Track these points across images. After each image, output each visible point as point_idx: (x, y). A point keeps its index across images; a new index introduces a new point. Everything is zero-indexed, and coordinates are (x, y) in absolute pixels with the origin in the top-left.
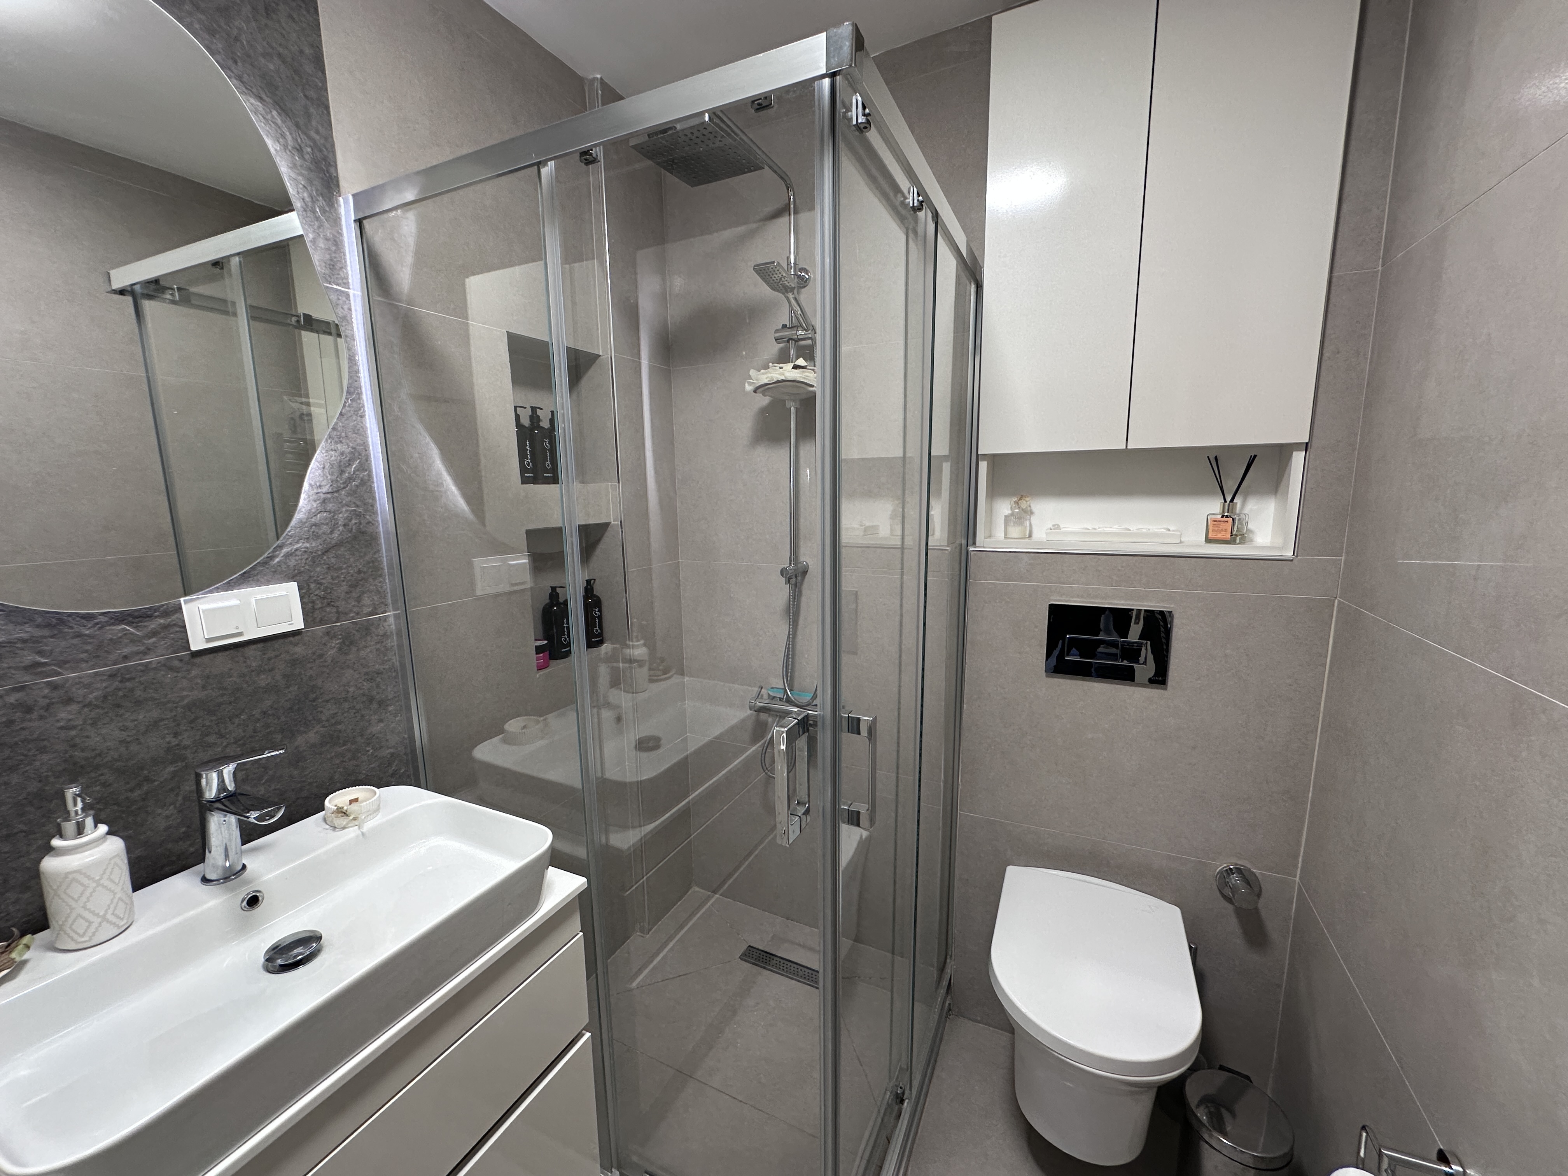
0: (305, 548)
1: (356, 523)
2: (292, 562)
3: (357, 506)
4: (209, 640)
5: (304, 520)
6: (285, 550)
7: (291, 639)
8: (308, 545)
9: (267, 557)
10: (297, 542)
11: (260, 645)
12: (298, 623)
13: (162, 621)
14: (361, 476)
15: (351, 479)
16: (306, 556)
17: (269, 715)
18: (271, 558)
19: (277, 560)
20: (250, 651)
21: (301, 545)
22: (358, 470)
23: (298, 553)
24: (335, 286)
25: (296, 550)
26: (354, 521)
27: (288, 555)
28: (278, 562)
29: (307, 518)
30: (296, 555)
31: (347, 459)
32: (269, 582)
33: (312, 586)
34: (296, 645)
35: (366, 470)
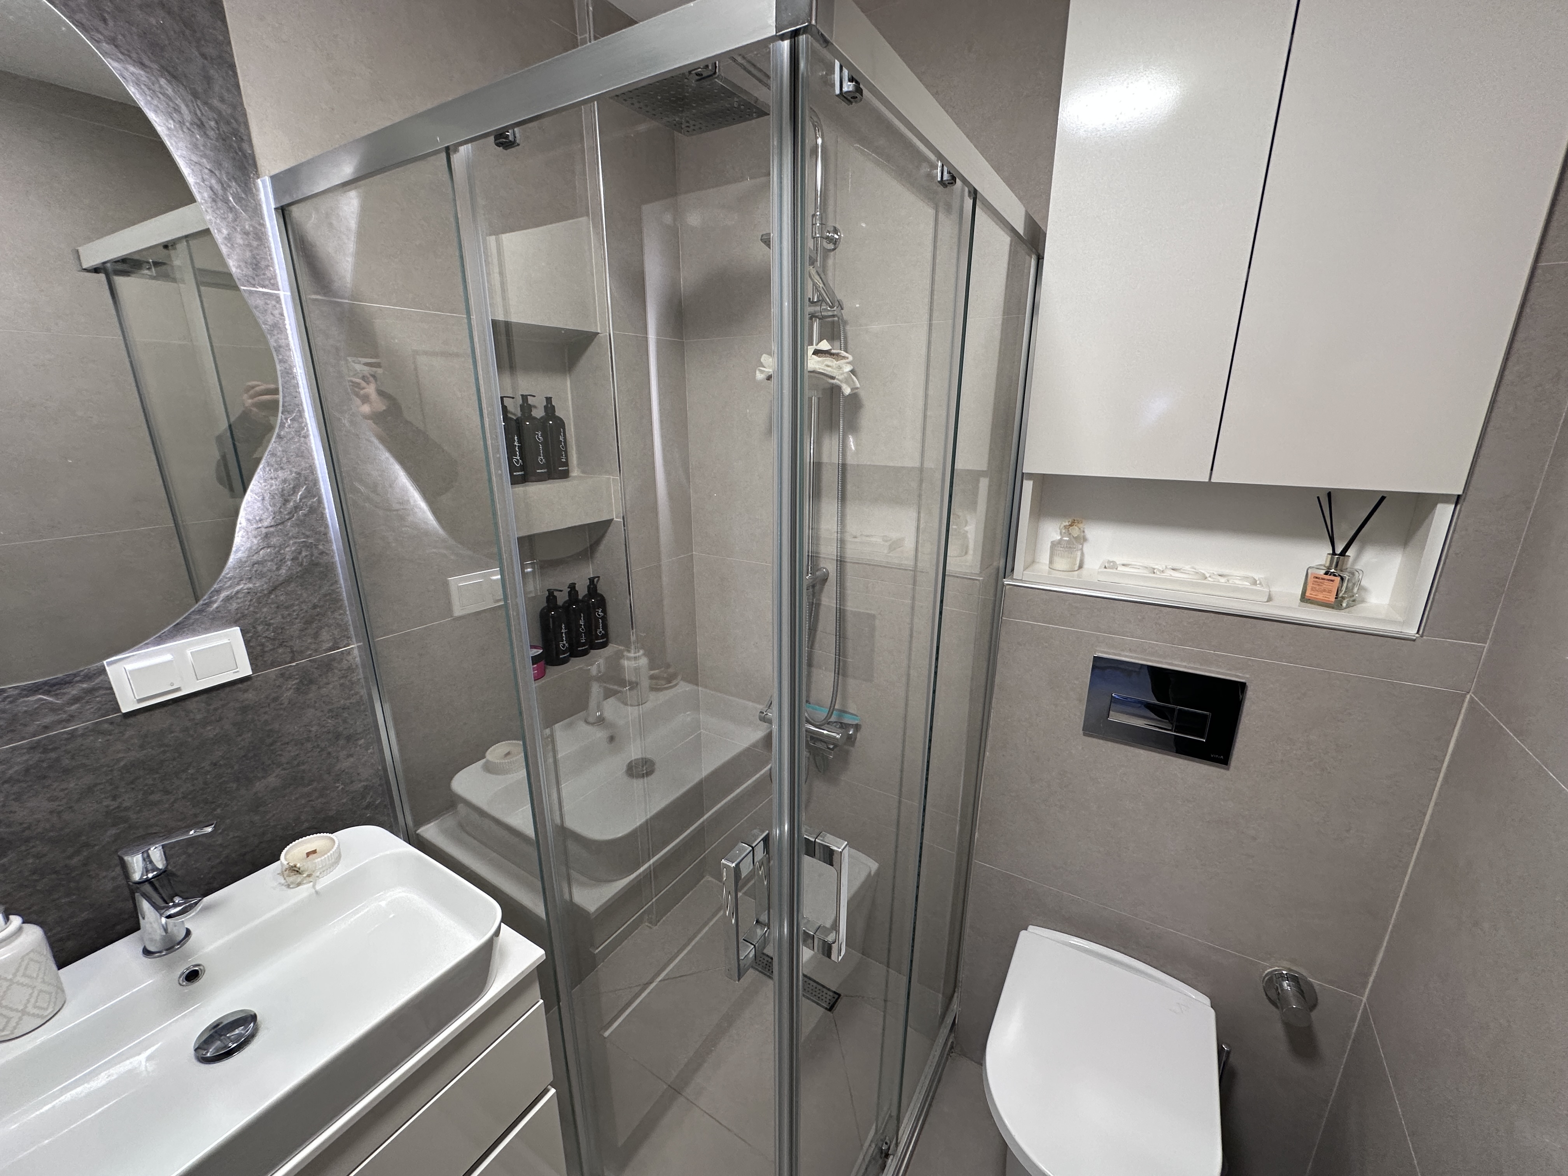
0: (247, 589)
1: (306, 556)
2: (234, 606)
3: (308, 537)
4: (140, 701)
5: (244, 560)
6: (223, 595)
7: (240, 686)
8: (251, 585)
9: (203, 604)
10: (238, 584)
11: (204, 697)
12: (246, 670)
13: (85, 686)
14: (310, 503)
15: (297, 508)
16: (249, 598)
17: (221, 766)
18: (208, 605)
19: (215, 606)
20: (192, 705)
21: (241, 587)
22: (305, 497)
23: (240, 595)
24: (260, 289)
25: (237, 592)
26: (304, 554)
27: (228, 599)
28: (217, 608)
29: (248, 556)
30: (237, 598)
31: (291, 486)
32: (207, 630)
33: (260, 628)
34: (246, 691)
35: (315, 497)
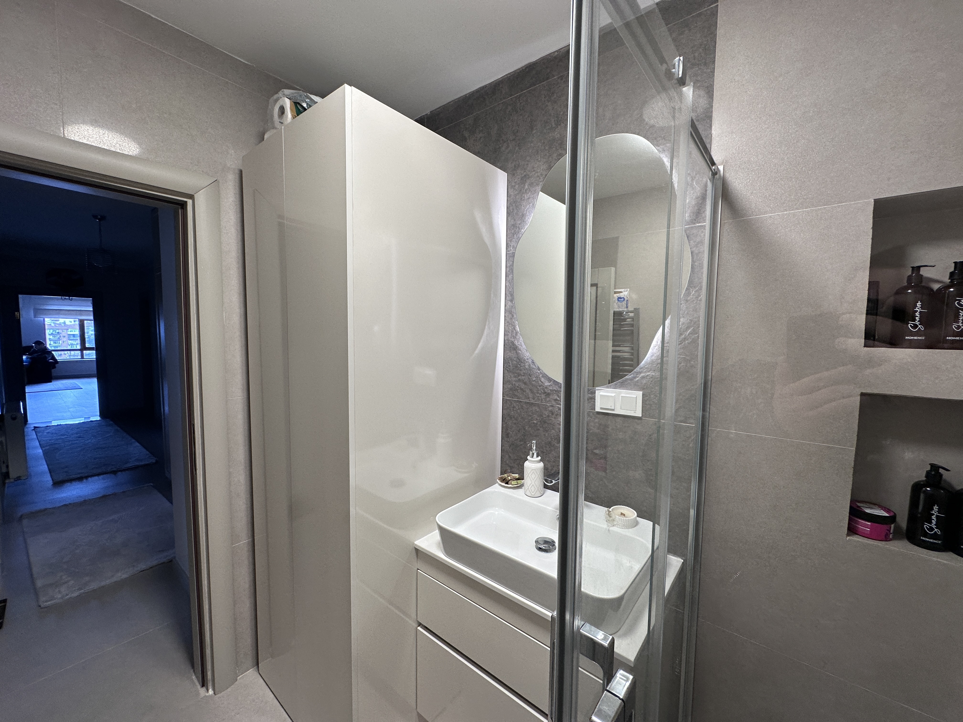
0: (652, 375)
1: (683, 366)
2: (644, 381)
3: (687, 355)
4: (601, 408)
5: (654, 361)
6: (642, 375)
7: (637, 421)
8: (654, 374)
9: (633, 377)
10: (649, 372)
11: (622, 418)
12: (639, 414)
13: (590, 395)
14: (693, 337)
15: (685, 339)
16: (651, 380)
17: (620, 453)
18: (635, 378)
19: (637, 379)
21: (650, 373)
22: (691, 334)
23: (648, 377)
24: (697, 225)
25: (647, 376)
26: (682, 364)
27: (643, 377)
28: (638, 380)
29: (657, 359)
30: (646, 378)
31: (686, 327)
32: (631, 389)
33: (652, 396)
34: (638, 424)
35: (697, 333)
